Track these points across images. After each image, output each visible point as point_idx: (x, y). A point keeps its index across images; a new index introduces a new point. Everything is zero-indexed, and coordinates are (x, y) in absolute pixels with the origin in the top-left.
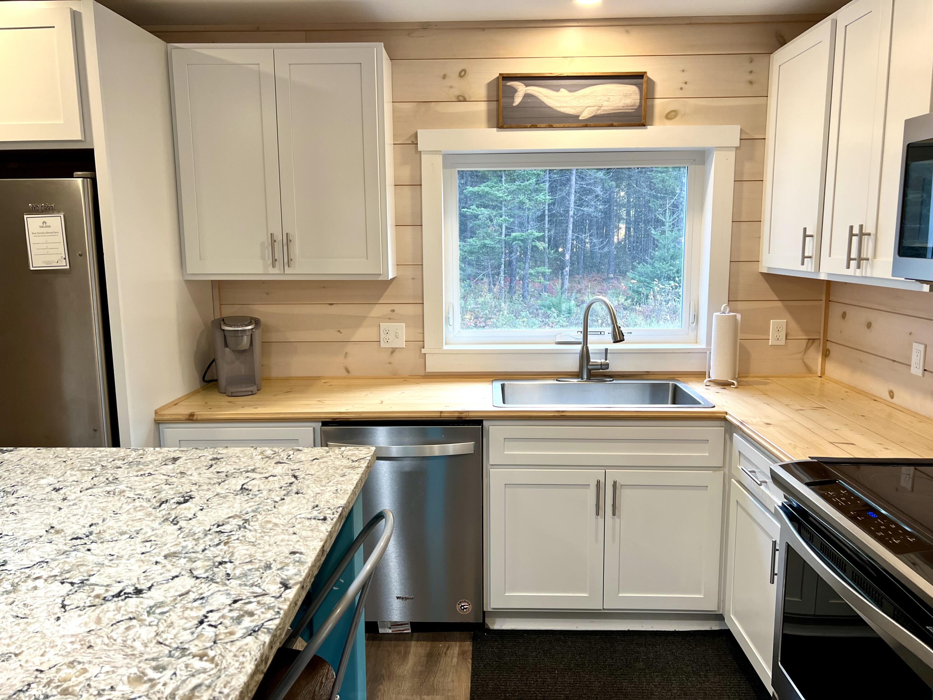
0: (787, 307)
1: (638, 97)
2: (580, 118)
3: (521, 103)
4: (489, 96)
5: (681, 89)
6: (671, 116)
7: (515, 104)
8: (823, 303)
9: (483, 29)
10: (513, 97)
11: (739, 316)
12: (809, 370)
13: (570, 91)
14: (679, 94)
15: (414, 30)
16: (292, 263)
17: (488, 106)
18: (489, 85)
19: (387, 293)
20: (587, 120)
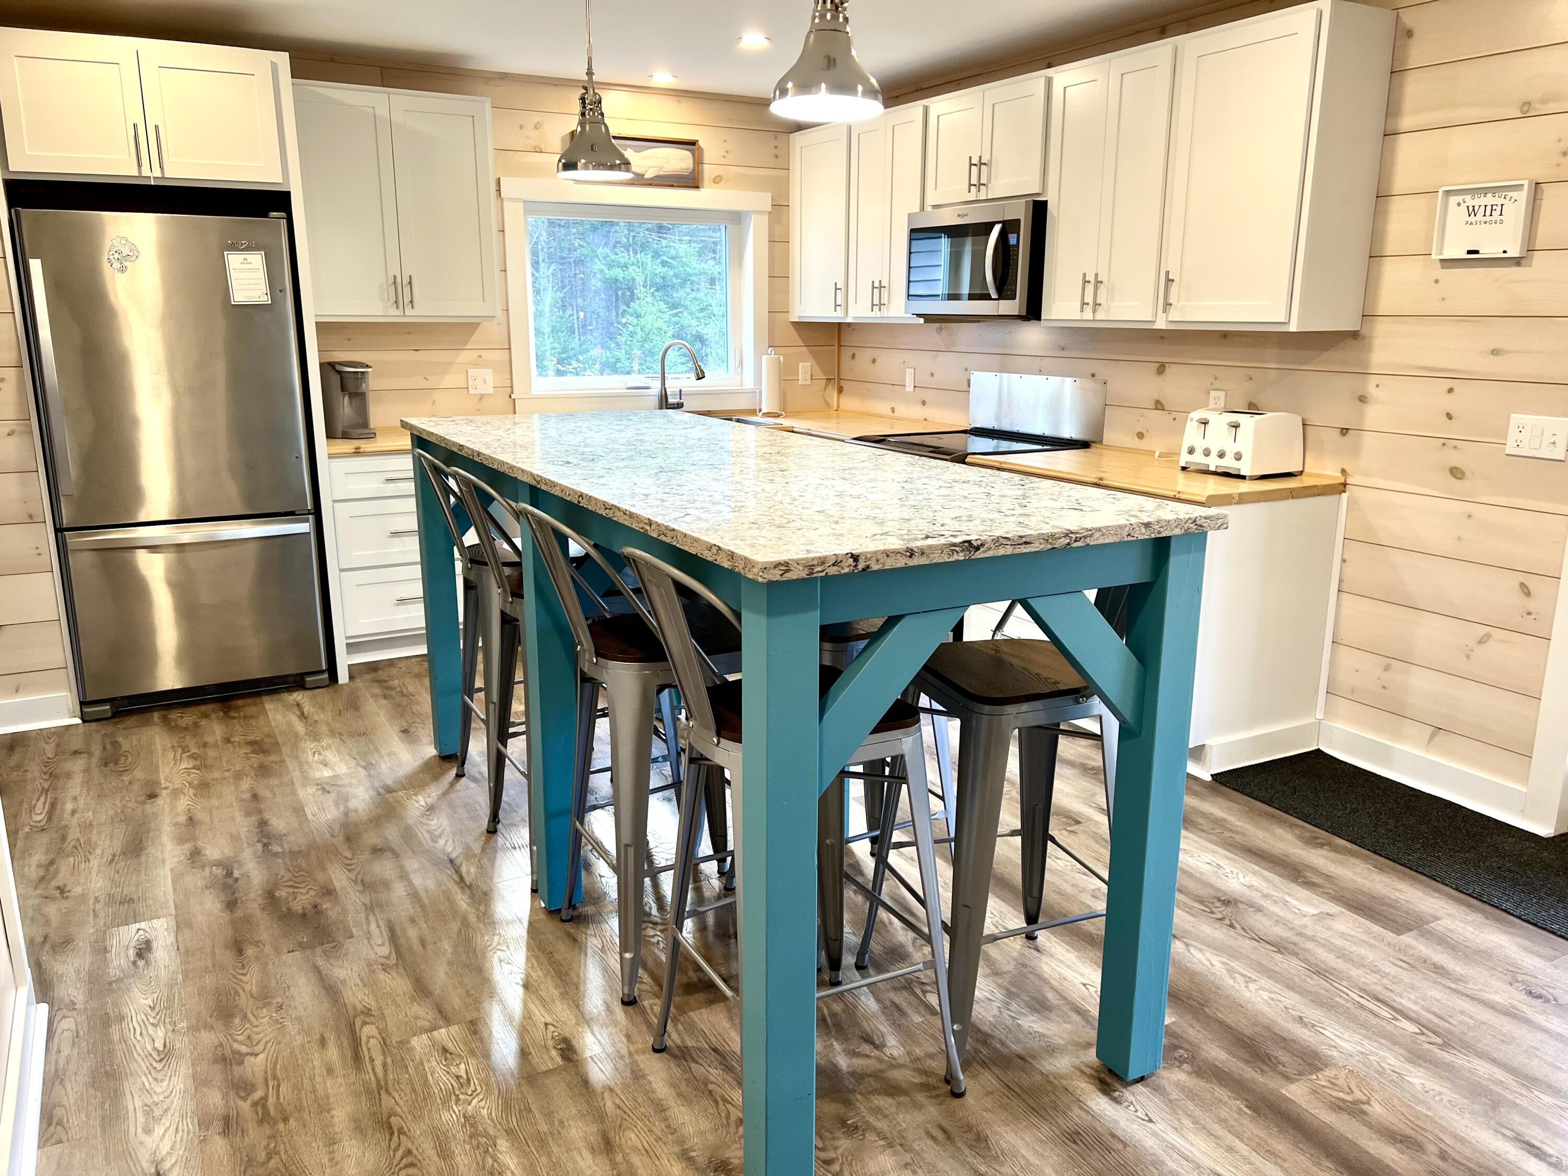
0: (811, 352)
1: (691, 161)
2: (646, 177)
5: (724, 157)
6: (717, 180)
8: (836, 347)
11: (782, 358)
12: (828, 405)
13: (636, 151)
14: (723, 161)
15: (491, 79)
16: (412, 305)
18: (562, 139)
19: (472, 339)
20: (651, 179)
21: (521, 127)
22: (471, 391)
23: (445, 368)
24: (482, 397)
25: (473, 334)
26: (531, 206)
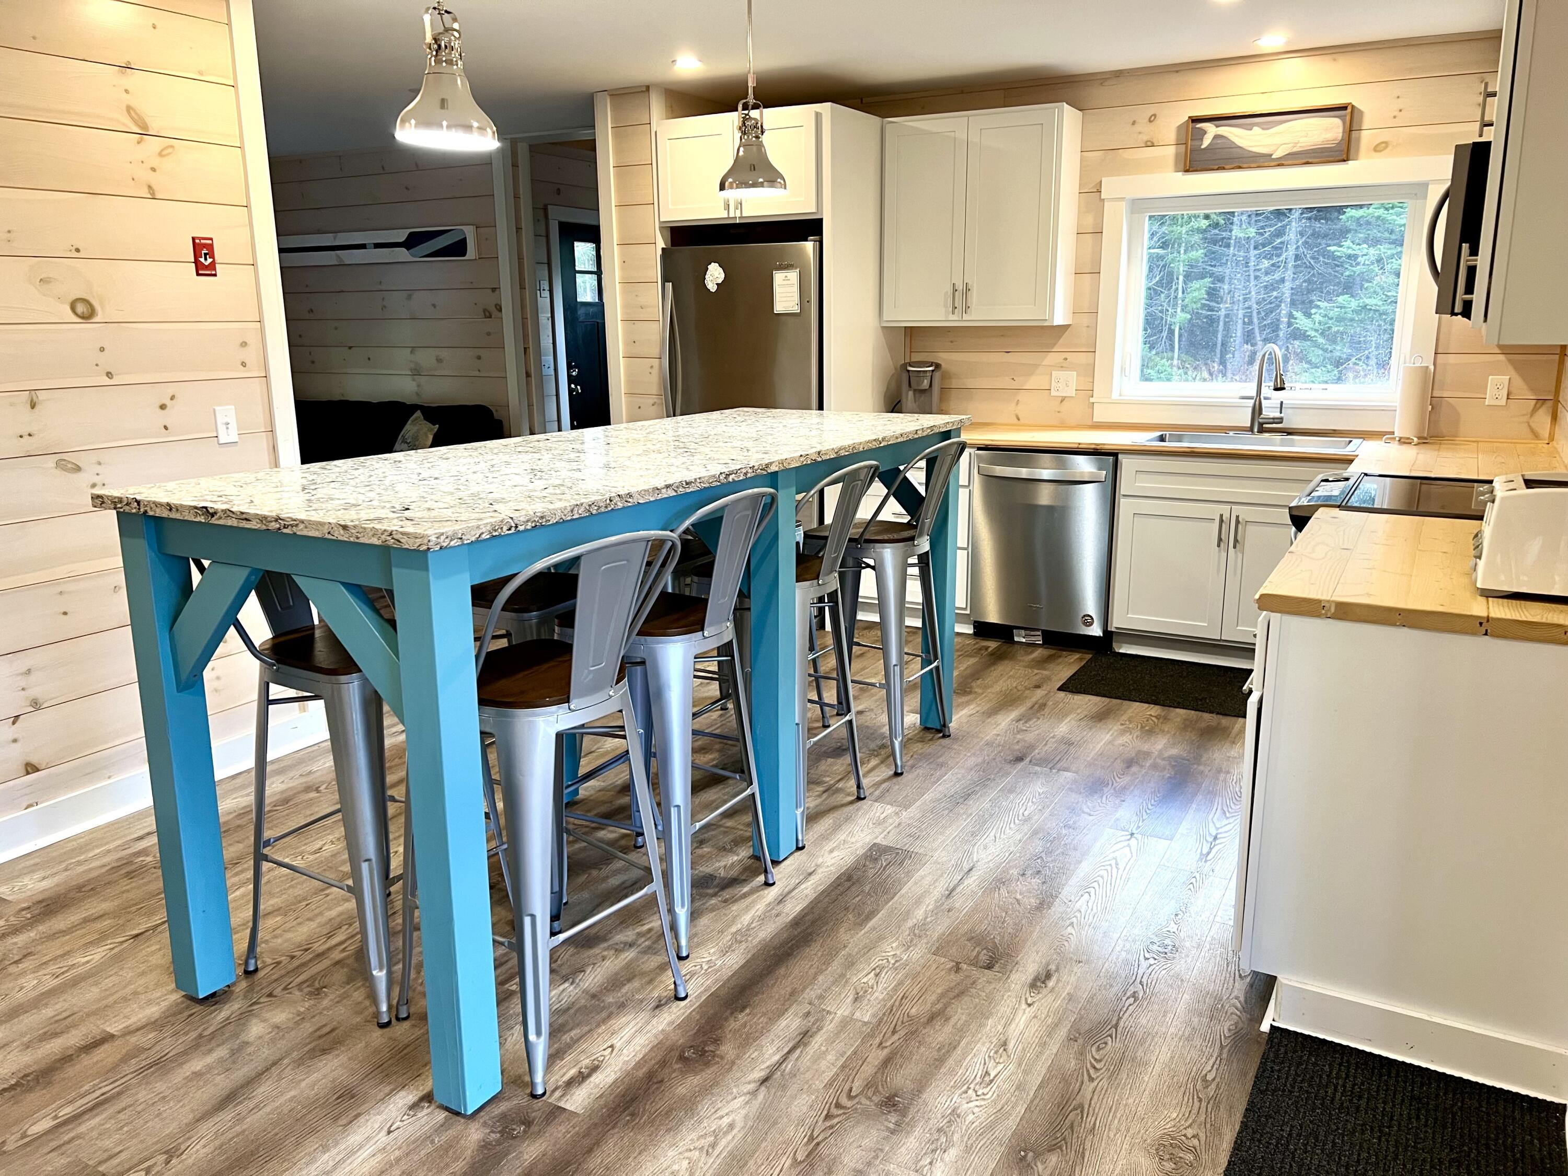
0: (1510, 361)
1: (1340, 130)
2: (1273, 157)
3: (1210, 145)
4: (1177, 139)
5: (1395, 117)
6: (1379, 148)
7: (1203, 147)
9: (1177, 72)
10: (1202, 140)
12: (1536, 436)
13: (1263, 129)
14: (1392, 123)
15: (1106, 79)
16: (969, 310)
17: (1177, 149)
18: (1179, 128)
19: (1062, 341)
20: (1280, 158)
21: (1134, 123)
22: (1053, 393)
23: (1031, 369)
24: (1063, 399)
25: (1060, 337)
26: (1137, 205)
